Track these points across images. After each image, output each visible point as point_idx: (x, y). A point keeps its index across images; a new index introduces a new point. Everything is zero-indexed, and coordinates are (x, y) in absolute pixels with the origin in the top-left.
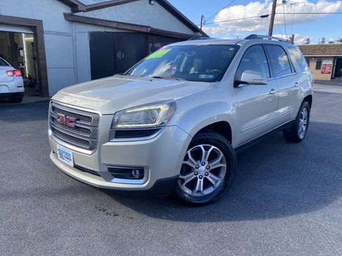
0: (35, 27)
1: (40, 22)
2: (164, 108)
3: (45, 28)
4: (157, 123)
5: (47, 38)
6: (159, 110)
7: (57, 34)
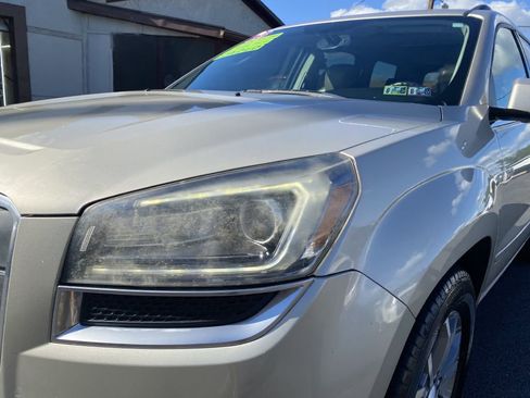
0: (11, 19)
1: (22, 10)
2: (308, 192)
3: (30, 22)
4: (280, 260)
5: (33, 40)
6: (286, 200)
7: (54, 33)
